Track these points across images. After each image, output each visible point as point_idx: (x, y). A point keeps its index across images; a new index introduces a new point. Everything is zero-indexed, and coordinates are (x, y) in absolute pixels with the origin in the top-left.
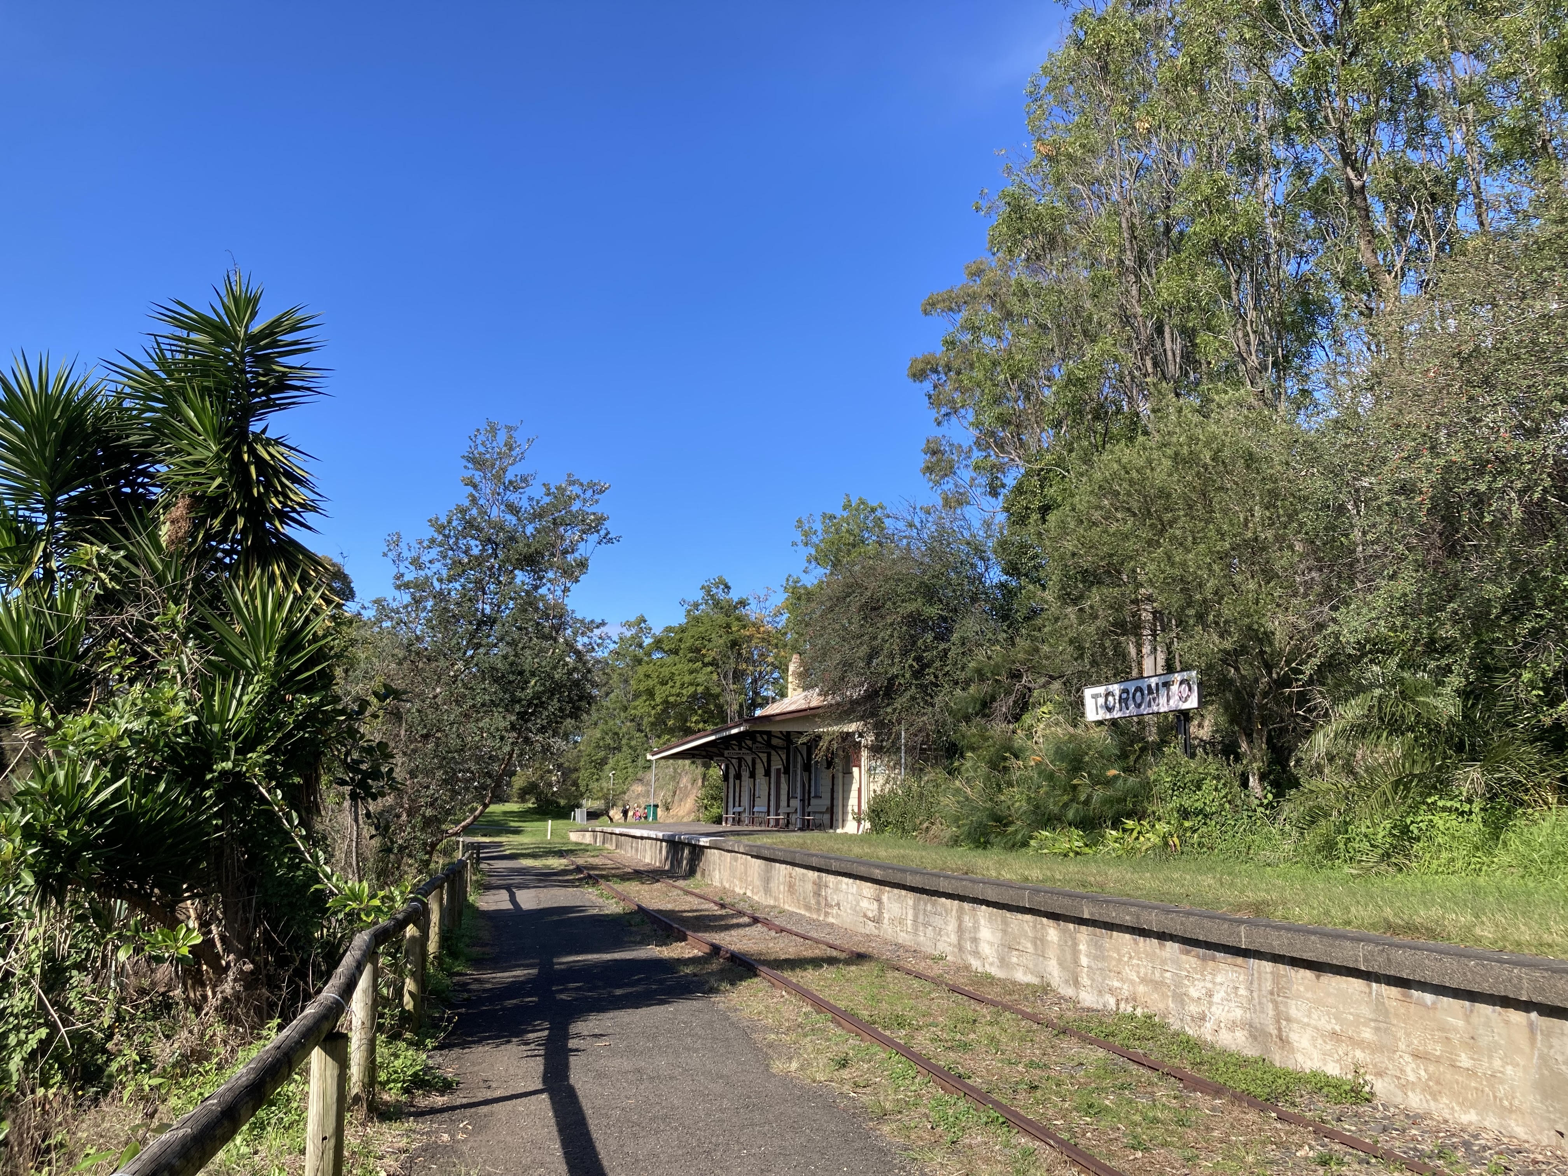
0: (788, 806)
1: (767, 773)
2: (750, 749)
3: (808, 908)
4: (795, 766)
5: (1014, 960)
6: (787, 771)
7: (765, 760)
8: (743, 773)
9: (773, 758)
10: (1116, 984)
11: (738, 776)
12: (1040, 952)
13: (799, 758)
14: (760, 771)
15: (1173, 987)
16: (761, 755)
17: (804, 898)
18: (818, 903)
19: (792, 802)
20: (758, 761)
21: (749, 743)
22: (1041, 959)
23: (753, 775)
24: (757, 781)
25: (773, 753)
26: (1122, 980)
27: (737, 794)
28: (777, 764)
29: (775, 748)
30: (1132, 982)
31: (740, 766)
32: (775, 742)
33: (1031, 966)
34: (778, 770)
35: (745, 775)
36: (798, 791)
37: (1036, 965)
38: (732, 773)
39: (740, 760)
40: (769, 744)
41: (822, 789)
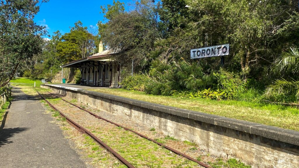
0: (99, 80)
1: (93, 72)
2: (89, 65)
3: (107, 110)
4: (101, 70)
5: (181, 134)
6: (99, 71)
7: (93, 68)
8: (86, 72)
9: (95, 68)
10: (226, 148)
11: (85, 72)
12: (192, 133)
13: (102, 68)
14: (91, 71)
15: (256, 154)
16: (91, 67)
17: (106, 107)
18: (110, 109)
19: (100, 79)
20: (91, 69)
21: (88, 64)
22: (192, 135)
23: (89, 72)
24: (90, 74)
25: (95, 67)
26: (230, 148)
27: (85, 77)
28: (96, 70)
29: (95, 65)
30: (235, 149)
31: (86, 70)
32: (95, 64)
33: (188, 137)
34: (96, 71)
35: (87, 72)
36: (102, 77)
37: (190, 137)
38: (83, 71)
39: (86, 68)
40: (94, 64)
41: (108, 76)
